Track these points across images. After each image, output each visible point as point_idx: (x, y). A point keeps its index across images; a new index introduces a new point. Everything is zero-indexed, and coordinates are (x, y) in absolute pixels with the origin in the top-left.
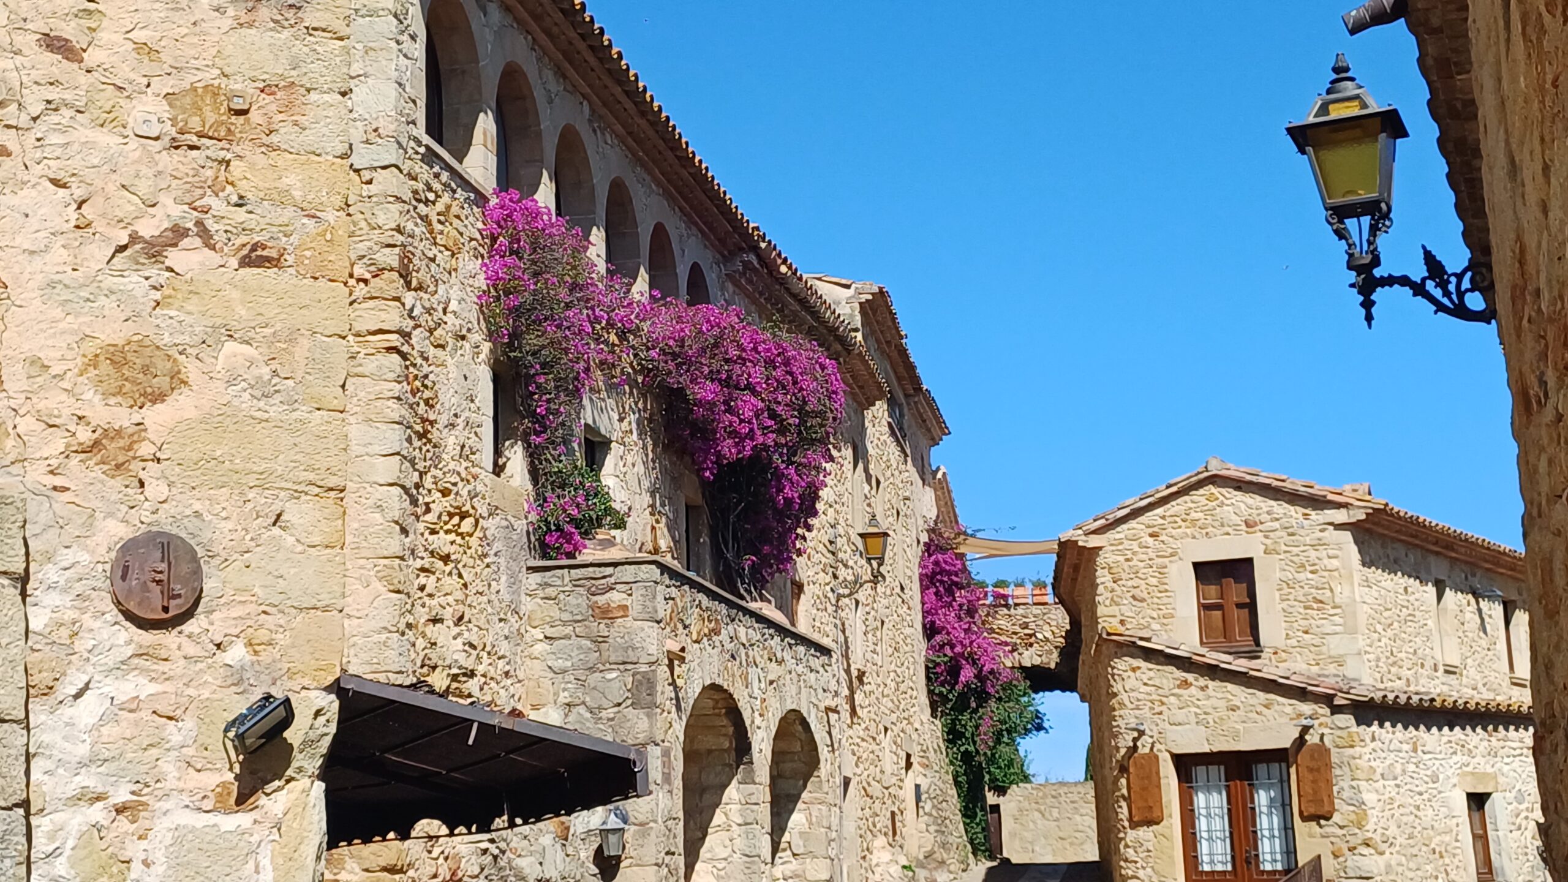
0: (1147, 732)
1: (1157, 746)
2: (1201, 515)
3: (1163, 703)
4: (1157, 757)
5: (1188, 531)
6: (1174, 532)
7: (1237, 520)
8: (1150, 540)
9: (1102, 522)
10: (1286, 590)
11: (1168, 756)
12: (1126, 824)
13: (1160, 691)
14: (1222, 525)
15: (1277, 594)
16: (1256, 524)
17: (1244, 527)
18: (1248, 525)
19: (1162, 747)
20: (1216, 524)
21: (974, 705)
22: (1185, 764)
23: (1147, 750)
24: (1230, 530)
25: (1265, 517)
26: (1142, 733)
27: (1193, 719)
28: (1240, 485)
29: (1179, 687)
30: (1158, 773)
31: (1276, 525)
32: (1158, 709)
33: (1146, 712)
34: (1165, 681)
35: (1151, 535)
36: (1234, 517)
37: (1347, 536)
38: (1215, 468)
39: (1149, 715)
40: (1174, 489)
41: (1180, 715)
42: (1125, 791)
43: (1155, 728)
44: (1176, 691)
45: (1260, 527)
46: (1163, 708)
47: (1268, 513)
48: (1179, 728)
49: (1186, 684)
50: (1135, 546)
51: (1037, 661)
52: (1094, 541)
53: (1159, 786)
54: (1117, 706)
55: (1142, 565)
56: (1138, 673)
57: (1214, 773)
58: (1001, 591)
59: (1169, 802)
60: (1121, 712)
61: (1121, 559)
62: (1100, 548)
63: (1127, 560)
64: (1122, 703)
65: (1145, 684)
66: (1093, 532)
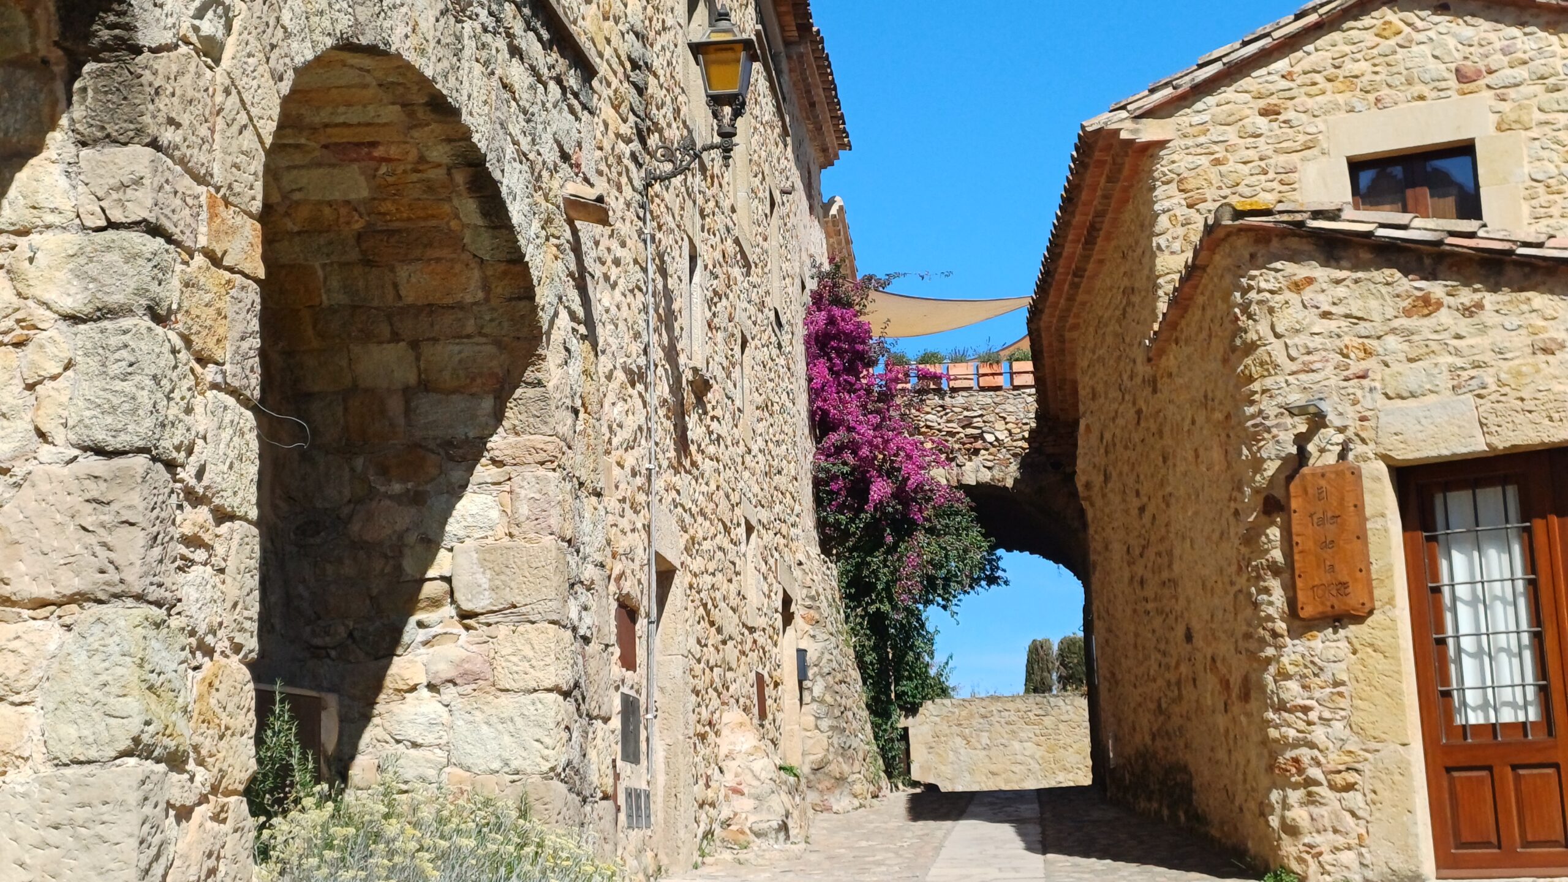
0: (1332, 417)
1: (1358, 448)
2: (1364, 66)
3: (1368, 353)
4: (1356, 473)
5: (1340, 98)
6: (1310, 103)
7: (1436, 68)
8: (1262, 122)
9: (1168, 92)
10: (1544, 198)
11: (1382, 468)
12: (1281, 626)
13: (1363, 328)
14: (1409, 82)
15: (1525, 209)
16: (1478, 75)
17: (1453, 83)
18: (1461, 76)
19: (1369, 450)
20: (1396, 80)
21: (889, 540)
22: (1424, 487)
23: (1331, 459)
24: (1425, 90)
25: (1497, 60)
26: (1318, 421)
27: (1444, 381)
28: (1445, 3)
29: (1408, 313)
30: (1359, 507)
31: (1522, 73)
32: (1356, 367)
33: (1328, 376)
34: (1374, 304)
35: (1264, 113)
36: (1432, 64)
39: (1334, 381)
40: (1313, 18)
41: (1412, 377)
42: (1277, 555)
43: (1351, 412)
44: (1404, 322)
45: (1489, 80)
46: (1371, 363)
47: (1505, 52)
48: (1411, 403)
49: (1426, 305)
50: (1231, 134)
51: (986, 476)
52: (1150, 131)
53: (1362, 536)
54: (1255, 371)
55: (1245, 169)
56: (1308, 294)
57: (1491, 498)
58: (931, 369)
59: (1389, 568)
60: (1269, 382)
61: (1204, 161)
62: (1162, 144)
63: (1217, 162)
64: (1269, 366)
65: (1326, 315)
66: (1150, 114)
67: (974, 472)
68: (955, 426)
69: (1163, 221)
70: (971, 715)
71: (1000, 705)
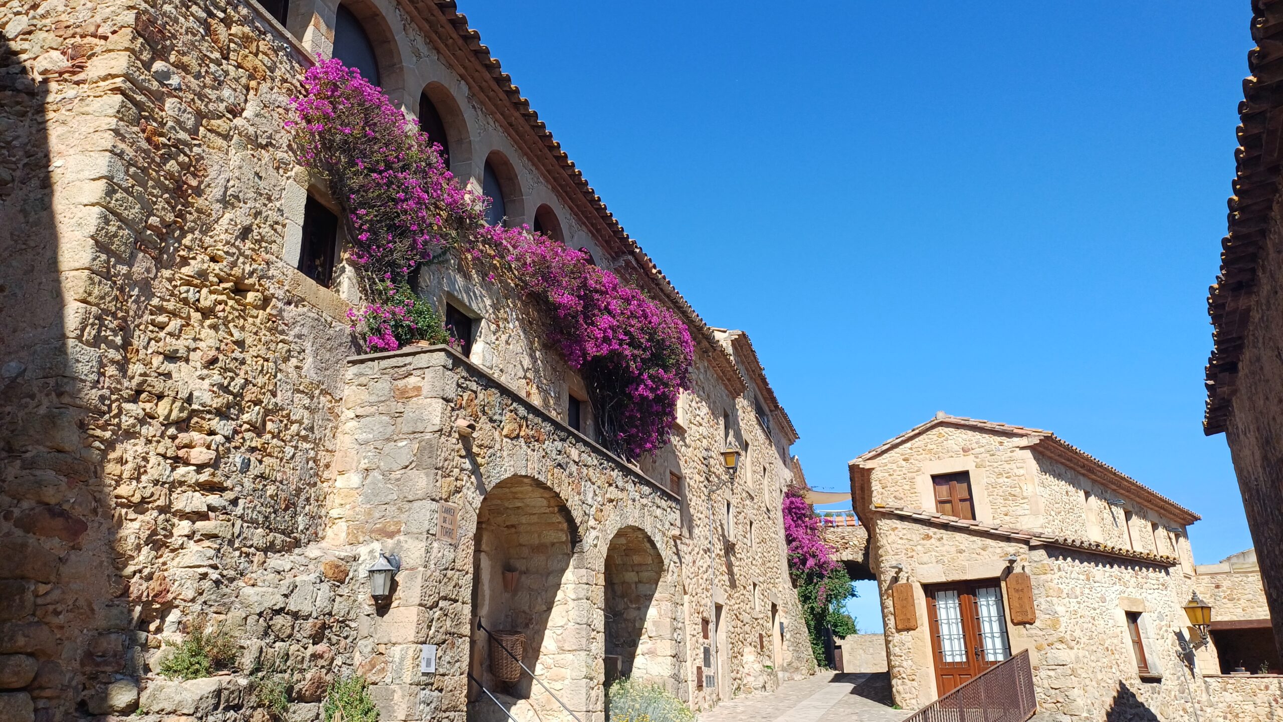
0: (904, 569)
1: (911, 579)
2: (934, 446)
3: (913, 550)
4: (911, 586)
5: (927, 456)
6: (918, 457)
7: (957, 448)
8: (904, 463)
9: (874, 453)
10: (991, 489)
11: (919, 584)
12: (894, 630)
13: (911, 543)
14: (948, 452)
15: (986, 493)
16: (969, 450)
17: (961, 452)
18: (964, 450)
19: (915, 579)
20: (944, 451)
21: (815, 581)
22: (932, 590)
23: (904, 581)
24: (953, 454)
25: (974, 446)
26: (900, 570)
27: (934, 560)
28: (957, 426)
29: (923, 539)
30: (912, 596)
31: (982, 450)
32: (910, 554)
33: (903, 557)
34: (914, 536)
35: (904, 460)
36: (955, 446)
37: (1028, 454)
38: (941, 416)
39: (904, 558)
40: (917, 431)
41: (925, 558)
42: (891, 609)
43: (909, 567)
44: (922, 542)
45: (973, 452)
46: (914, 553)
47: (977, 443)
48: (925, 566)
49: (928, 537)
50: (894, 466)
51: (850, 558)
52: (869, 465)
53: (913, 605)
54: (883, 553)
55: (899, 478)
56: (896, 532)
57: (950, 593)
58: (829, 518)
59: (921, 615)
60: (887, 557)
61: (886, 474)
62: (873, 469)
63: (890, 475)
64: (887, 552)
65: (901, 538)
66: (869, 459)
67: (847, 555)
68: (838, 539)
69: (875, 494)
70: (865, 641)
71: (876, 637)
